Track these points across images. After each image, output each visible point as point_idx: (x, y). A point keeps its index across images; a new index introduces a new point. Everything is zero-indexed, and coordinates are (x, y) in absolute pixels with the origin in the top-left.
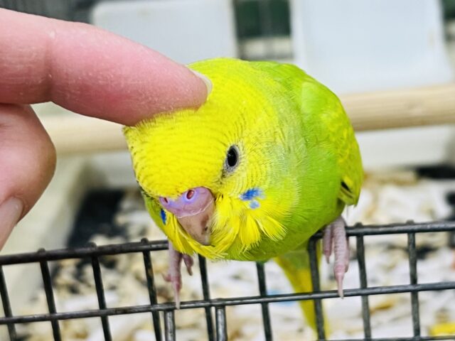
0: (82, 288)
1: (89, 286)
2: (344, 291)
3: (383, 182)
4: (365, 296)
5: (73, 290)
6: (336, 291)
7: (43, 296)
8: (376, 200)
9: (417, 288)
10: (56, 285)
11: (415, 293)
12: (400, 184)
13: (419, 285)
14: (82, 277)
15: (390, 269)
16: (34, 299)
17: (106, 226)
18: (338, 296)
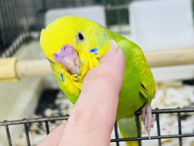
0: (41, 131)
1: (44, 131)
2: (151, 137)
3: (168, 87)
4: (159, 139)
5: (38, 132)
6: (147, 137)
7: (24, 135)
8: (165, 94)
9: (181, 136)
10: (30, 130)
11: (180, 138)
12: (175, 87)
13: (182, 134)
14: (41, 127)
15: (171, 124)
16: (21, 136)
17: (51, 105)
18: (148, 139)
